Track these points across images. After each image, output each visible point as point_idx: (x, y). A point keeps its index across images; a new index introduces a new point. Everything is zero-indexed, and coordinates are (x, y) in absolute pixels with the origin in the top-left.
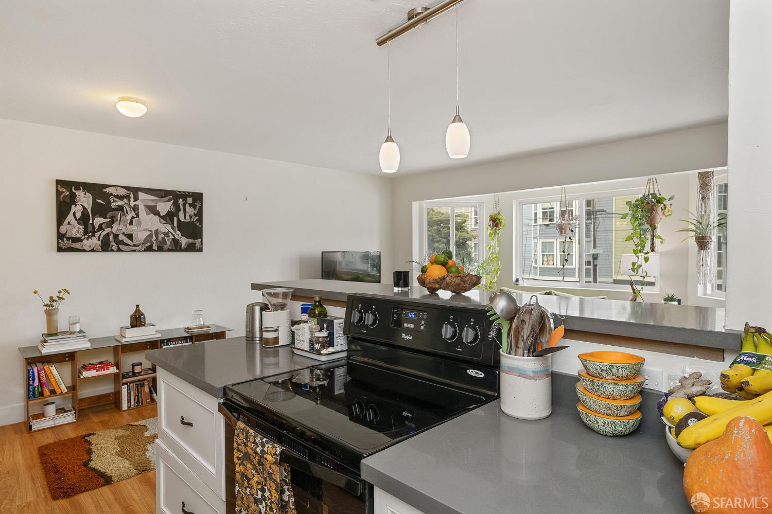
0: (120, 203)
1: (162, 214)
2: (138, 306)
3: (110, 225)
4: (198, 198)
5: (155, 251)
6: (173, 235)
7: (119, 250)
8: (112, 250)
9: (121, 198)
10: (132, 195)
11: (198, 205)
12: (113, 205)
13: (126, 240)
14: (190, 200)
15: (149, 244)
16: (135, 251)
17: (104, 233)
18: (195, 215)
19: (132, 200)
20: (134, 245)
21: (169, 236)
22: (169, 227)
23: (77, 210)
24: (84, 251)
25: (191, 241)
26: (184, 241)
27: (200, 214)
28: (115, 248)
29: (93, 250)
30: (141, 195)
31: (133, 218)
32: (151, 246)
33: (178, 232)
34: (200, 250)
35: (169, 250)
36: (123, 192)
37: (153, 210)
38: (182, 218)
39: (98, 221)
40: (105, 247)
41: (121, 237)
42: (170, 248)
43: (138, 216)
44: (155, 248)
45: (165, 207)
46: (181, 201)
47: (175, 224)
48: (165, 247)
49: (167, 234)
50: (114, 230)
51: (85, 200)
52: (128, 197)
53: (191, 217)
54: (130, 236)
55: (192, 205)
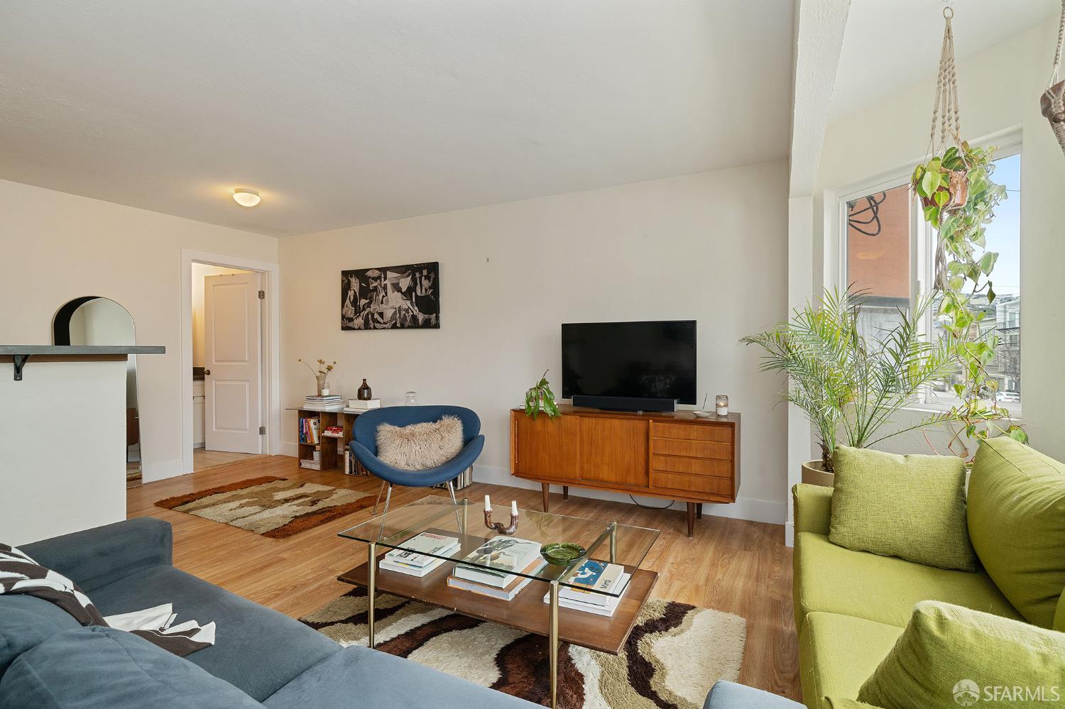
0: (375, 284)
1: (404, 290)
2: (364, 380)
3: (369, 305)
4: (433, 268)
5: (398, 328)
6: (412, 312)
7: (375, 328)
8: (370, 329)
9: (375, 279)
10: (383, 276)
11: (432, 276)
12: (371, 287)
13: (379, 319)
14: (425, 272)
15: (394, 321)
16: (384, 328)
17: (366, 312)
18: (430, 288)
19: (383, 280)
20: (385, 323)
21: (409, 313)
22: (408, 303)
23: (351, 293)
24: (354, 329)
25: (427, 316)
26: (421, 317)
27: (435, 286)
28: (372, 326)
29: (359, 329)
30: (390, 274)
31: (383, 296)
32: (396, 323)
33: (416, 308)
34: (437, 326)
35: (409, 327)
36: (377, 273)
37: (396, 287)
38: (419, 294)
39: (363, 302)
40: (367, 327)
41: (376, 316)
42: (410, 325)
43: (386, 293)
44: (398, 325)
45: (405, 283)
46: (418, 275)
47: (414, 300)
48: (407, 324)
49: (407, 311)
50: (372, 310)
51: (355, 284)
52: (379, 278)
53: (426, 290)
54: (381, 314)
55: (427, 278)
